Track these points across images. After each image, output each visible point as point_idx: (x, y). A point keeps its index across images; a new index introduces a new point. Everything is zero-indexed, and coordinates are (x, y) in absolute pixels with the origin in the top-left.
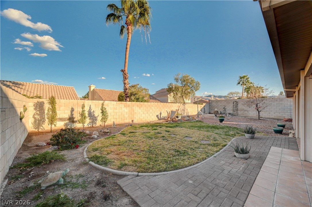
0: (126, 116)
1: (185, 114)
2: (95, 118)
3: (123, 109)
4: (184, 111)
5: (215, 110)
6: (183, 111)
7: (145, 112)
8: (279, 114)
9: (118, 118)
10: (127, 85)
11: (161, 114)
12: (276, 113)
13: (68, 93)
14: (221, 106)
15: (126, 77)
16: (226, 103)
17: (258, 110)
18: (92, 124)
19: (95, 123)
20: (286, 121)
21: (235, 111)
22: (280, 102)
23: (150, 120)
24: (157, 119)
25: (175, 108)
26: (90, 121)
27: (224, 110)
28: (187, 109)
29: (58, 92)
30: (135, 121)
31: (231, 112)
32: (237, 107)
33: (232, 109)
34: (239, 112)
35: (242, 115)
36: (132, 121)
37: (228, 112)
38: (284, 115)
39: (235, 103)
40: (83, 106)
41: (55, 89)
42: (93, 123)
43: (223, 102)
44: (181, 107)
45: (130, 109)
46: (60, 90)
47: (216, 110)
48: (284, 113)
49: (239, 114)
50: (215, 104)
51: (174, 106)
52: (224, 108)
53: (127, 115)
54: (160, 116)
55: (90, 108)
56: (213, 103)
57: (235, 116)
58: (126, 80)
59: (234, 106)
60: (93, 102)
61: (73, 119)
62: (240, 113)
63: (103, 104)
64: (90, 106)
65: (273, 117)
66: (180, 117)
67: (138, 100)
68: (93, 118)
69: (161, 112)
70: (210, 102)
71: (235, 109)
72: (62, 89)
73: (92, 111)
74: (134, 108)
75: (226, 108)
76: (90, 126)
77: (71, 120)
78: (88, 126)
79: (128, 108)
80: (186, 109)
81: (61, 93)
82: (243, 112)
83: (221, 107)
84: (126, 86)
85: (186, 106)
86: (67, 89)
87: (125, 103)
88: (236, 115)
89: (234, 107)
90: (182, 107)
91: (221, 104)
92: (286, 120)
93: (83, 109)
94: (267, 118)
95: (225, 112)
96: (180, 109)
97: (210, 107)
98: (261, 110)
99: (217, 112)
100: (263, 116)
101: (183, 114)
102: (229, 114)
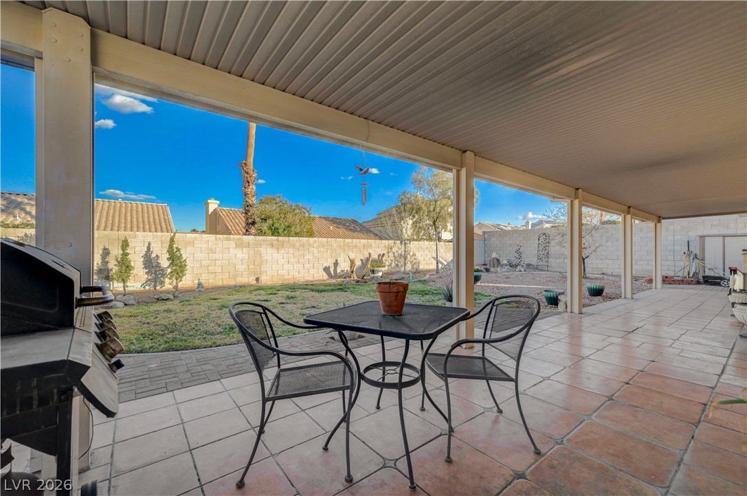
0: (241, 268)
1: (409, 267)
2: (161, 272)
3: (233, 251)
4: (405, 258)
5: (493, 257)
6: (403, 259)
7: (292, 260)
8: (648, 264)
9: (220, 271)
10: (250, 197)
11: (336, 264)
13: (151, 220)
14: (510, 245)
15: (249, 179)
16: (521, 238)
18: (153, 283)
19: (162, 283)
21: (543, 259)
23: (306, 279)
24: (325, 276)
25: (377, 250)
26: (149, 278)
27: (517, 255)
28: (414, 255)
29: (129, 218)
30: (266, 280)
31: (534, 261)
32: (547, 248)
33: (536, 252)
34: (553, 262)
35: (560, 267)
36: (257, 279)
37: (527, 261)
39: (542, 239)
40: (125, 244)
41: (123, 210)
42: (155, 281)
43: (515, 235)
44: (394, 250)
45: (252, 252)
46: (134, 212)
47: (494, 255)
49: (551, 267)
50: (498, 242)
51: (373, 245)
52: (518, 252)
53: (243, 267)
54: (335, 270)
55: (149, 248)
57: (542, 270)
58: (249, 185)
59: (540, 246)
60: (157, 236)
61: (108, 273)
62: (553, 265)
63: (172, 240)
64: (149, 244)
66: (378, 271)
67: (275, 232)
68: (156, 271)
69: (336, 260)
70: (486, 236)
71: (542, 253)
72: (140, 209)
73: (153, 255)
74: (262, 250)
75: (521, 250)
76: (147, 288)
77: (102, 275)
78: (144, 287)
79: (245, 249)
80: (411, 254)
81: (135, 220)
82: (561, 260)
83: (511, 249)
84: (249, 201)
85: (412, 246)
86: (150, 210)
87: (238, 239)
88: (546, 268)
89: (541, 249)
90: (398, 248)
91: (511, 242)
93: (123, 250)
94: (617, 274)
95: (520, 260)
96: (394, 254)
97: (486, 249)
98: (587, 255)
99: (495, 261)
100: (609, 271)
101: (402, 266)
102: (529, 265)
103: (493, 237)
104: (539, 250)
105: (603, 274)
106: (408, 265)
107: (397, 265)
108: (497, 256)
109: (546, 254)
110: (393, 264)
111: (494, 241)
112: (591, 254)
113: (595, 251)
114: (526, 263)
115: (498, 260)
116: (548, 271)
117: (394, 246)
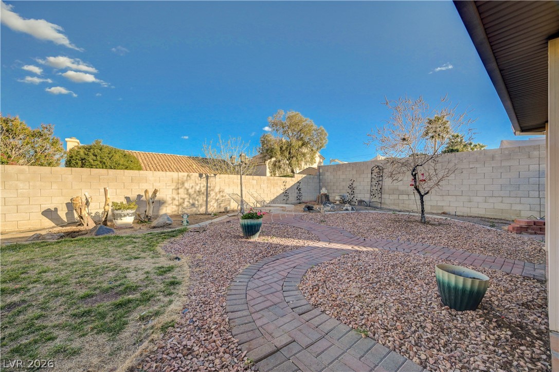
1: (213, 206)
4: (207, 196)
5: (322, 192)
6: (203, 196)
8: (502, 202)
12: (491, 200)
14: (343, 180)
16: (354, 172)
17: (417, 189)
20: (520, 230)
21: (376, 195)
22: (504, 164)
27: (350, 191)
28: (221, 191)
31: (366, 197)
32: (380, 183)
33: (369, 188)
34: (387, 198)
35: (394, 204)
37: (359, 197)
38: (517, 207)
39: (375, 172)
43: (348, 169)
44: (188, 185)
47: (324, 191)
48: (518, 200)
49: (384, 204)
50: (332, 177)
52: (351, 187)
54: (71, 213)
56: (328, 174)
57: (376, 208)
59: (373, 180)
62: (388, 201)
65: (480, 212)
70: (321, 171)
71: (375, 188)
75: (354, 186)
80: (217, 190)
82: (396, 197)
83: (344, 184)
85: (218, 180)
88: (379, 206)
89: (374, 183)
91: (344, 177)
92: (521, 227)
94: (461, 214)
95: (352, 196)
96: (187, 190)
97: (321, 184)
98: (427, 189)
99: (324, 198)
100: (451, 211)
101: (201, 205)
102: (361, 202)
103: (327, 171)
104: (372, 185)
105: (444, 213)
106: (211, 203)
107: (193, 205)
108: (326, 192)
109: (379, 189)
110: (186, 203)
111: (328, 176)
112: (431, 188)
113: (437, 184)
114: (359, 199)
115: (327, 196)
116: (381, 209)
117: (187, 180)
